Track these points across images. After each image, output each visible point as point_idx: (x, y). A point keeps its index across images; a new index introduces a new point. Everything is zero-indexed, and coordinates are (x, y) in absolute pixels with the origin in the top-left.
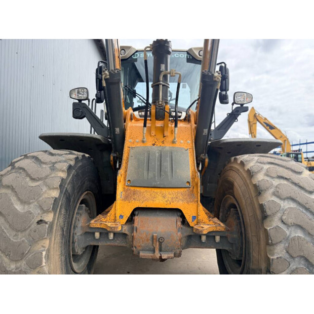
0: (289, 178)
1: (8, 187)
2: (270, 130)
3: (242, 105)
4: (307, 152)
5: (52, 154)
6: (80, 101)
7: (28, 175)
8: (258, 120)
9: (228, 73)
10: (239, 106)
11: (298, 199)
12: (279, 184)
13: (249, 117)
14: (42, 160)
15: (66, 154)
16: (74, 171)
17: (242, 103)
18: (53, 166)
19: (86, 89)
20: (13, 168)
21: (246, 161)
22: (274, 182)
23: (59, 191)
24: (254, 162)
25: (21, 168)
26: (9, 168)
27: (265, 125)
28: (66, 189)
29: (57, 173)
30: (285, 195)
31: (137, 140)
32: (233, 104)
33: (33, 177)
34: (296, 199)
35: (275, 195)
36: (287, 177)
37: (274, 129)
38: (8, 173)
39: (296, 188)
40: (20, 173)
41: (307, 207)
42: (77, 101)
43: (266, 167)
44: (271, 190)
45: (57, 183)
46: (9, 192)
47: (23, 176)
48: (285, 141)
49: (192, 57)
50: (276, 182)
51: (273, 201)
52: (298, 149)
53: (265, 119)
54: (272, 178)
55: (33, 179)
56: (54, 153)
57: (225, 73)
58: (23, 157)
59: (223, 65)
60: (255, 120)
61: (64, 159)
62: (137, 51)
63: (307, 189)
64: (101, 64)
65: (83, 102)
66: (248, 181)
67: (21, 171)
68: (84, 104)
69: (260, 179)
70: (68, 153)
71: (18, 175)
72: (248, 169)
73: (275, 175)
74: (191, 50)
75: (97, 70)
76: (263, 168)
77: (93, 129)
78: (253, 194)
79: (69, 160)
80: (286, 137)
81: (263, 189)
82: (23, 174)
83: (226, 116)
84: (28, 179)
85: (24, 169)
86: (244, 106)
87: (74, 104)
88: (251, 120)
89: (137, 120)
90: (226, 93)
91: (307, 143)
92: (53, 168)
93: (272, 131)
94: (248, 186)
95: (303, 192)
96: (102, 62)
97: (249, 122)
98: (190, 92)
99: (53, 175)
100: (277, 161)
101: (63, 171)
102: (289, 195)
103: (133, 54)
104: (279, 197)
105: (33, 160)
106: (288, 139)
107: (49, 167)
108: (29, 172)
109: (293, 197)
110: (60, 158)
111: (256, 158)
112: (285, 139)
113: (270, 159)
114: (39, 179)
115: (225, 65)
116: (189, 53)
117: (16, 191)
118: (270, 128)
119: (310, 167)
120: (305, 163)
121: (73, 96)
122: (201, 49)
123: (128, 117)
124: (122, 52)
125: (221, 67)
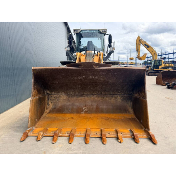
2: (147, 48)
4: (168, 59)
8: (141, 43)
10: (111, 51)
13: (136, 41)
27: (145, 46)
37: (149, 47)
42: (67, 51)
53: (145, 42)
60: (140, 43)
74: (99, 30)
88: (137, 43)
91: (169, 54)
97: (137, 44)
103: (80, 31)
112: (155, 52)
119: (166, 67)
120: (163, 65)
121: (66, 49)
122: (103, 30)
123: (81, 55)
124: (77, 31)
125: (109, 36)
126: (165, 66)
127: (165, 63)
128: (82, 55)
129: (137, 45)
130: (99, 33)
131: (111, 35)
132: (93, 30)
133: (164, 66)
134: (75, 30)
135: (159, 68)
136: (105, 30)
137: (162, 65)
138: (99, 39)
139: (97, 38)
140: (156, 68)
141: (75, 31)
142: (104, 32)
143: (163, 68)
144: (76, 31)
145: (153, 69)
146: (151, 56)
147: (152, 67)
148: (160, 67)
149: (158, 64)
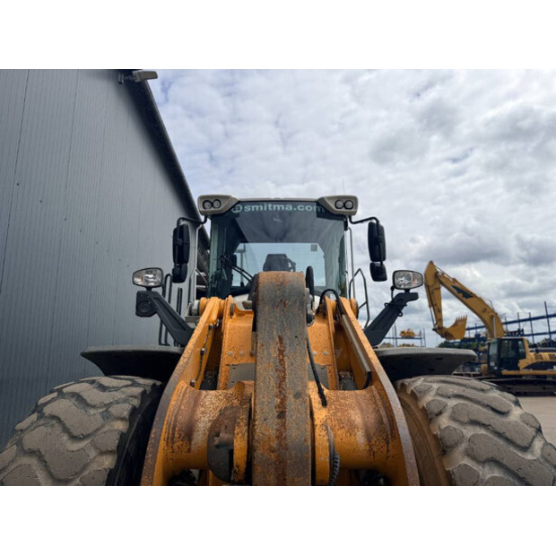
0: (488, 423)
1: (32, 453)
2: (464, 299)
3: (407, 290)
4: (533, 335)
5: (103, 388)
6: (149, 288)
7: (66, 430)
8: (441, 283)
9: (383, 235)
10: (403, 291)
11: (505, 462)
12: (473, 436)
13: (426, 278)
14: (89, 401)
15: (127, 386)
16: (139, 416)
17: (407, 287)
18: (107, 411)
19: (160, 269)
20: (41, 416)
21: (420, 392)
22: (465, 431)
23: (116, 456)
24: (433, 393)
25: (53, 417)
26: (34, 416)
27: (455, 291)
28: (127, 452)
29: (113, 423)
30: (484, 455)
31: (242, 352)
32: (392, 289)
33: (75, 433)
34: (501, 461)
35: (469, 455)
36: (484, 422)
37: (472, 297)
38: (34, 426)
39: (501, 442)
40: (53, 426)
41: (521, 475)
42: (145, 289)
43: (453, 403)
44: (463, 446)
45: (113, 443)
46: (33, 461)
47: (58, 432)
48: (492, 317)
49: (326, 210)
50: (469, 432)
51: (466, 465)
52: (516, 329)
53: (455, 280)
54: (462, 423)
55: (74, 438)
56: (106, 384)
57: (378, 234)
58: (55, 394)
59: (374, 221)
60: (438, 282)
61: (123, 396)
62: (239, 202)
63: (518, 442)
64: (183, 223)
65: (153, 290)
66: (425, 429)
67: (54, 422)
68: (156, 293)
69: (443, 426)
70: (129, 383)
71: (50, 430)
72: (423, 407)
73: (466, 419)
74: (322, 199)
75: (175, 231)
76: (447, 405)
77: (164, 327)
78: (435, 453)
79: (132, 396)
80: (493, 311)
81: (449, 444)
82: (58, 429)
83: (384, 307)
84: (65, 437)
85: (58, 419)
86: (411, 291)
87: (139, 294)
88: (430, 284)
89: (241, 314)
90: (382, 264)
91: (530, 319)
92: (107, 416)
93: (468, 300)
94: (426, 437)
95: (512, 449)
96: (183, 219)
98: (325, 257)
99: (106, 429)
100: (468, 393)
101: (122, 419)
102: (490, 455)
103: (233, 207)
104: (474, 458)
105: (73, 400)
106: (496, 314)
107: (100, 413)
108: (68, 424)
109: (498, 459)
110: (118, 395)
111: (435, 386)
112: (492, 314)
113: (457, 387)
114: (85, 437)
115: (378, 221)
116: (320, 203)
117: (46, 459)
118: (464, 296)
119: (541, 363)
120: (531, 357)
121: (138, 280)
122: (338, 199)
123: (227, 312)
124: (216, 204)
125: (371, 226)
126: (540, 360)
127: (537, 351)
128: (231, 314)
129: (431, 289)
130: (319, 215)
131: (381, 223)
132: (294, 202)
133: (535, 361)
134: (206, 200)
135: (518, 369)
136: (350, 203)
137: (527, 356)
138: (314, 249)
139: (309, 245)
140: (509, 369)
141: (207, 204)
142: (343, 210)
143: (533, 366)
144: (212, 205)
145: (499, 370)
146: (483, 324)
147: (492, 364)
148: (522, 363)
149: (512, 354)
